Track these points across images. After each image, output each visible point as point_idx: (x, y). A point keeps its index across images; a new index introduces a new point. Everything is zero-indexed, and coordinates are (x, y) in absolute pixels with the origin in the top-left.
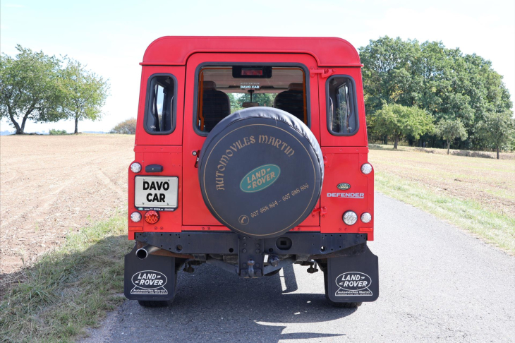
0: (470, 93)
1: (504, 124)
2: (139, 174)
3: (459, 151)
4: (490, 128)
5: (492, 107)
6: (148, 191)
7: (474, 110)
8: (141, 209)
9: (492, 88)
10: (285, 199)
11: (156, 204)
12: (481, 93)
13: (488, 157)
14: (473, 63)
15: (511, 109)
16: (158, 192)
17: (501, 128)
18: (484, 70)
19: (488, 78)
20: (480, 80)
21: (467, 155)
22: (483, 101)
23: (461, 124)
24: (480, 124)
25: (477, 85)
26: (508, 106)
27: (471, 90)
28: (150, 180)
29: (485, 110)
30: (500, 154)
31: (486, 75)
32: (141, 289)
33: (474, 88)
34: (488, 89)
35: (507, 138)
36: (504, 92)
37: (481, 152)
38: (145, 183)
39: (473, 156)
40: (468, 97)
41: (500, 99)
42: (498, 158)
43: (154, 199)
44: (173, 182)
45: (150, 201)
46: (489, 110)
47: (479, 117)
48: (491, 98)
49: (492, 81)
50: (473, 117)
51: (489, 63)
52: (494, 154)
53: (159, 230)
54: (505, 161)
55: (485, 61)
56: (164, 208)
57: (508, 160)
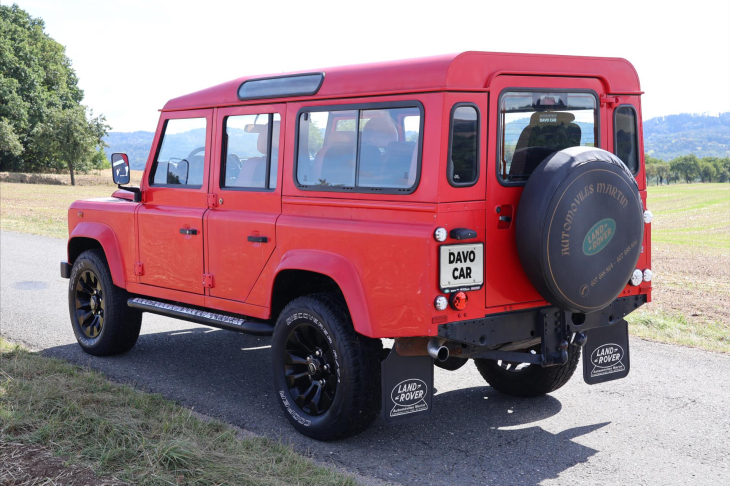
0: (15, 73)
1: (79, 128)
2: (446, 243)
3: (7, 174)
4: (57, 134)
5: (56, 99)
6: (454, 265)
7: (28, 104)
8: (447, 291)
9: (52, 67)
10: (619, 260)
11: (463, 282)
12: (36, 76)
13: (57, 183)
14: (15, 21)
15: (81, 103)
16: (464, 265)
17: (75, 134)
18: (34, 37)
19: (43, 49)
20: (31, 53)
21: (22, 181)
22: (39, 88)
23: (10, 128)
24: (39, 128)
25: (27, 61)
26: (78, 96)
27: (18, 68)
28: (456, 249)
29: (45, 104)
30: (75, 176)
31: (39, 45)
32: (401, 408)
33: (23, 66)
34: (45, 68)
35: (85, 151)
36: (70, 74)
37: (45, 175)
38: (451, 254)
39: (33, 181)
40: (16, 81)
41: (65, 85)
42: (73, 183)
43: (461, 276)
44: (479, 249)
45: (455, 278)
46: (50, 104)
47: (36, 117)
48: (49, 83)
49: (51, 53)
50: (26, 116)
51: (41, 23)
52: (65, 177)
53: (463, 319)
54: (83, 188)
55: (33, 18)
56: (470, 287)
57: (88, 187)
